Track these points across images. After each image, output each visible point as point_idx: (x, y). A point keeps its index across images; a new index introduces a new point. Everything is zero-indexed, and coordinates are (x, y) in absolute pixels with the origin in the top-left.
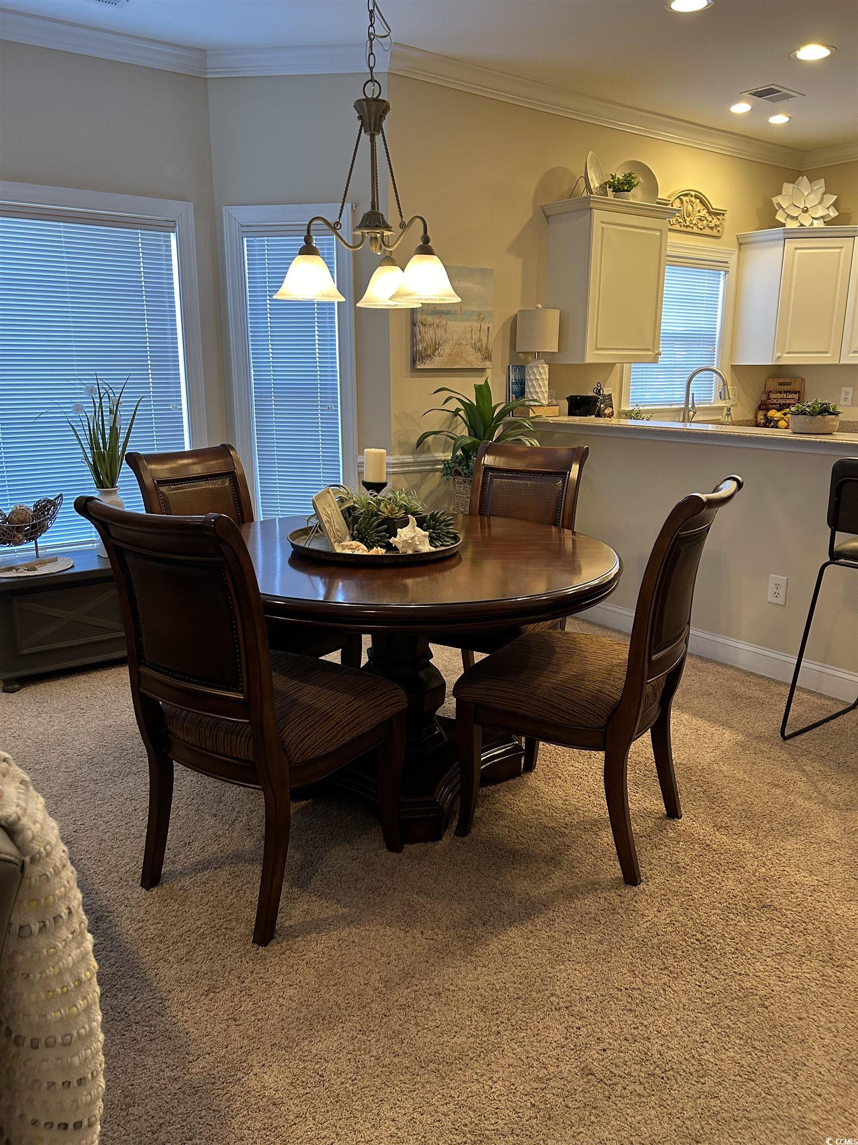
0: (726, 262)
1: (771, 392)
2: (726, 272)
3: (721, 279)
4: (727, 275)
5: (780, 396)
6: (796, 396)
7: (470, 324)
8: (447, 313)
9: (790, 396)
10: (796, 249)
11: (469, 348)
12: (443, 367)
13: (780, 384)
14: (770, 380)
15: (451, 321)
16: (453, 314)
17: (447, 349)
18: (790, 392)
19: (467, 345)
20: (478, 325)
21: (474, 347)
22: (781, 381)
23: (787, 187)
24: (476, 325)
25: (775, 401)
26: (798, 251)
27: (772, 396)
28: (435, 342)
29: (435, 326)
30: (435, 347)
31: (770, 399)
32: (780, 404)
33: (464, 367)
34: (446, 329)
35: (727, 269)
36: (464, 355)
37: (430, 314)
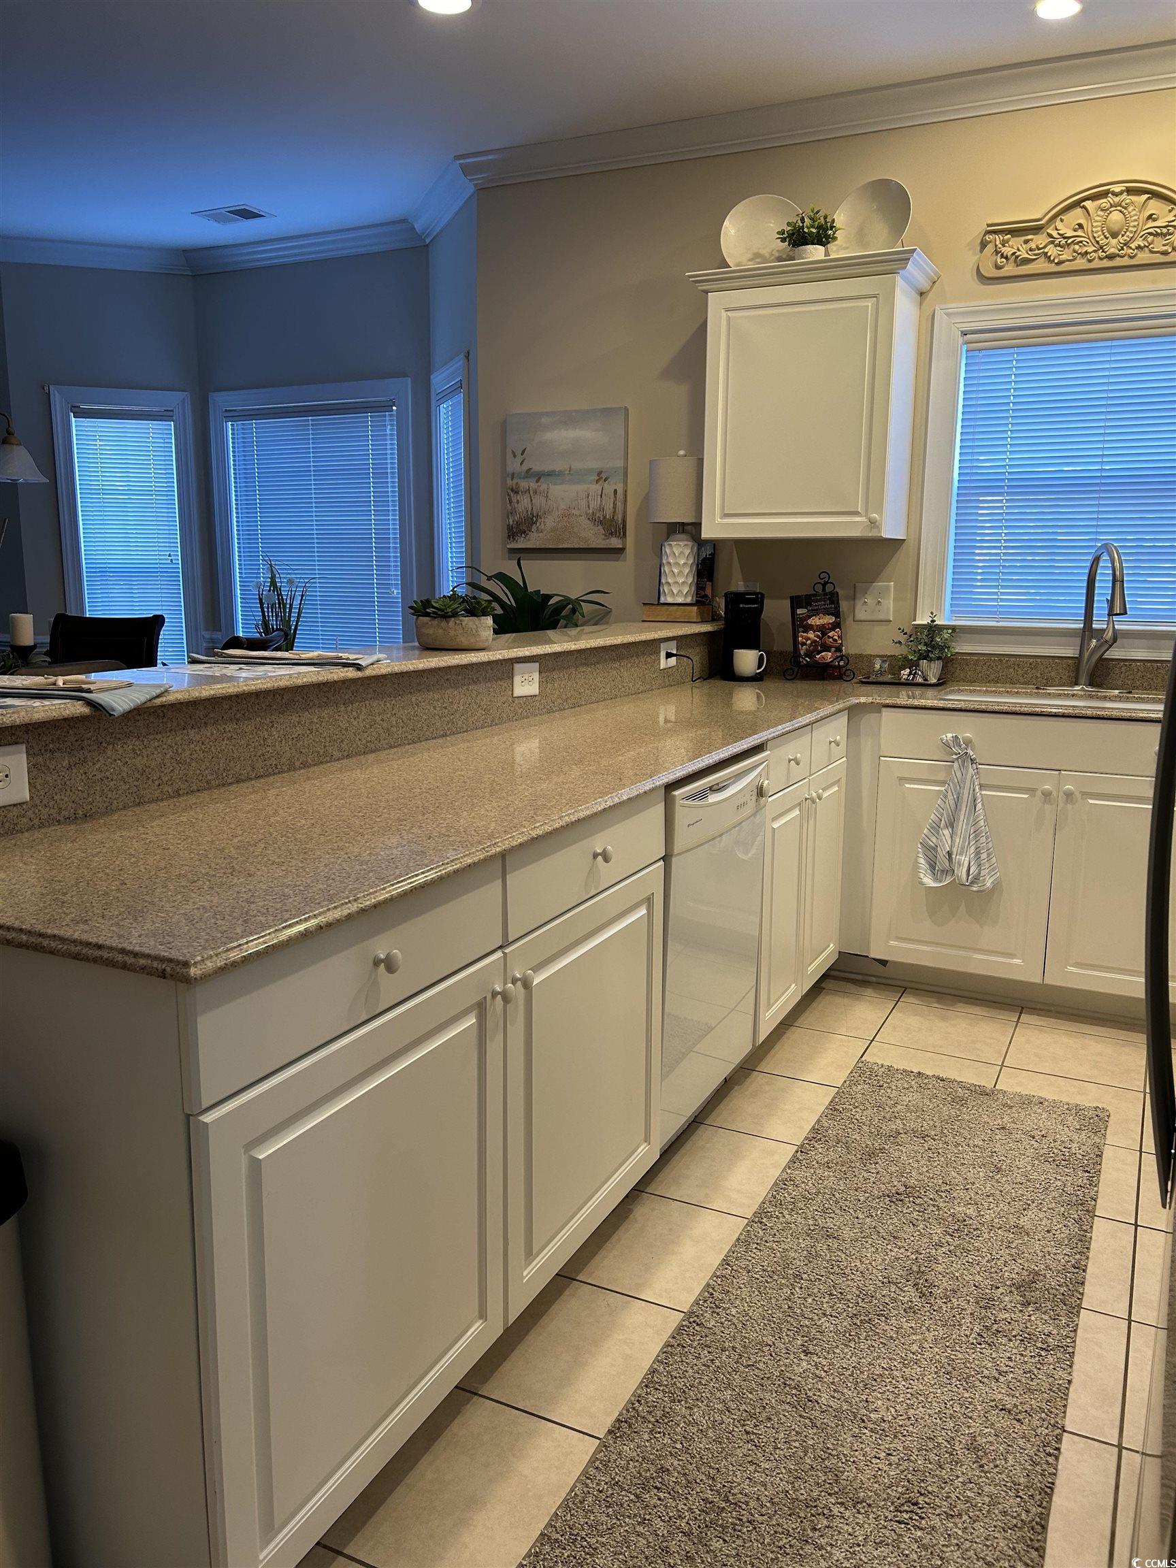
7: (586, 486)
8: (548, 475)
11: (583, 521)
12: (543, 547)
15: (555, 484)
16: (559, 475)
17: (549, 522)
19: (580, 516)
20: (598, 487)
21: (593, 519)
24: (596, 488)
28: (532, 514)
29: (531, 493)
30: (532, 519)
33: (576, 547)
34: (547, 496)
36: (575, 530)
37: (524, 478)
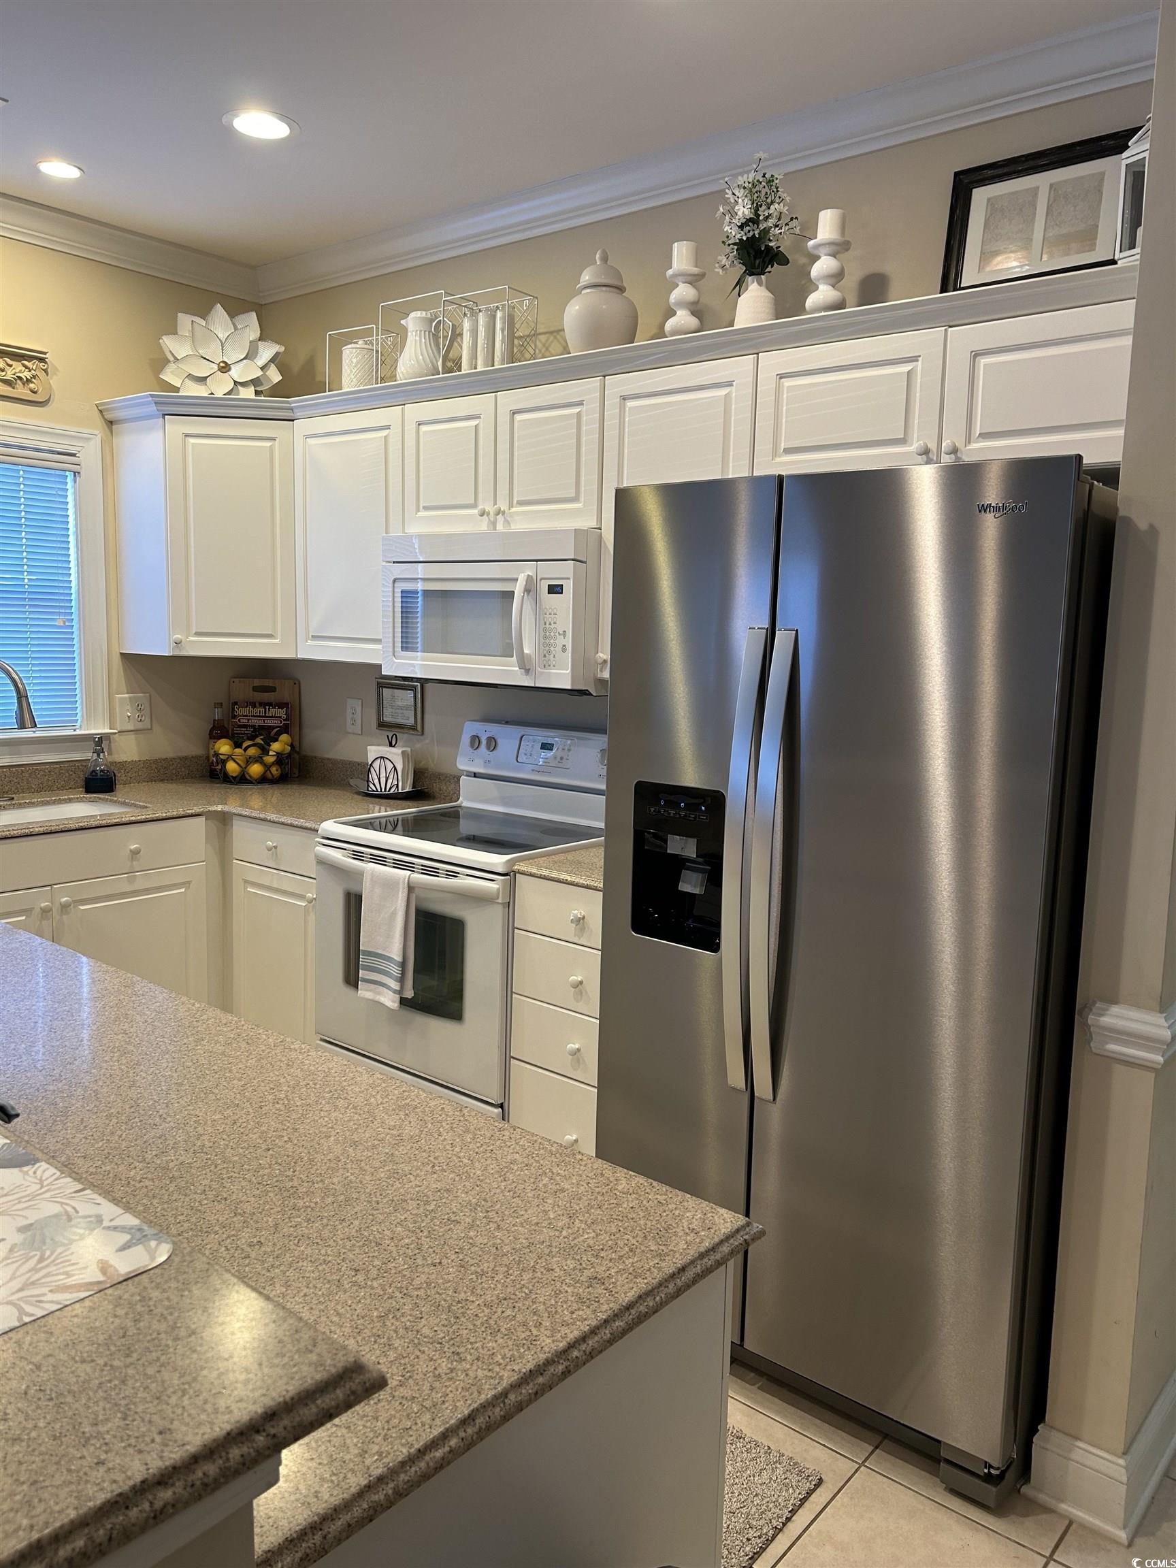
0: (74, 455)
1: (236, 703)
2: (76, 473)
3: (69, 486)
4: (78, 479)
5: (253, 711)
6: (282, 713)
9: (272, 712)
10: (187, 435)
13: (255, 689)
14: (237, 680)
18: (270, 704)
22: (257, 683)
23: (185, 321)
25: (244, 721)
26: (192, 441)
27: (240, 711)
31: (235, 717)
32: (253, 726)
35: (76, 468)
